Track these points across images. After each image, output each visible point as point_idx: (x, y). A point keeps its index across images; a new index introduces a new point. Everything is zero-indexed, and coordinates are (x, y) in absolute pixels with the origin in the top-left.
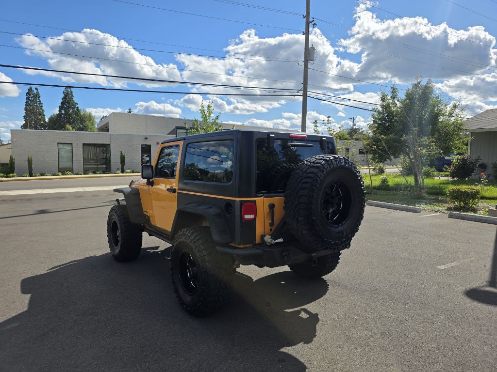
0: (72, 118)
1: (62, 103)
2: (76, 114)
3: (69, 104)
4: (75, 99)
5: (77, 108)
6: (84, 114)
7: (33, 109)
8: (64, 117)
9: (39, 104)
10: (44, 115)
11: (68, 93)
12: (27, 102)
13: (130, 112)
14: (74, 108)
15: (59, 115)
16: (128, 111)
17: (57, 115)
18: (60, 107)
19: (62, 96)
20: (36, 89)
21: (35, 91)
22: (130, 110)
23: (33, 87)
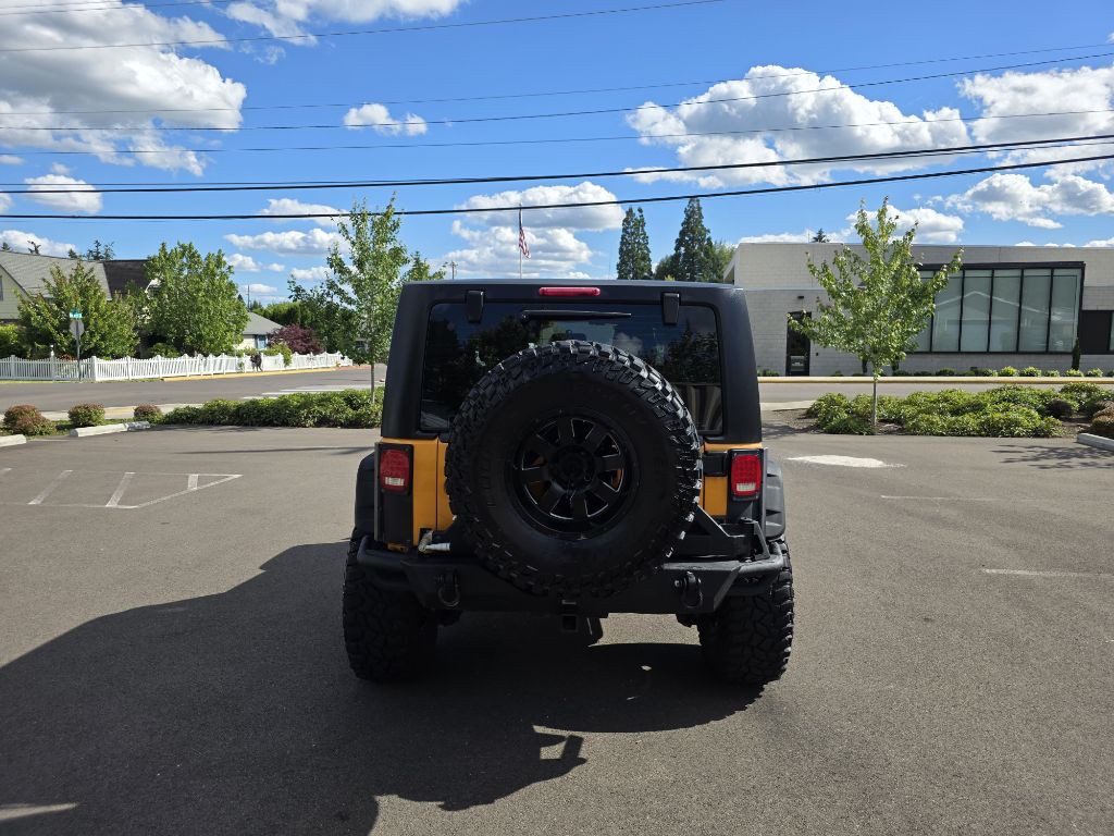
0: (699, 261)
1: (680, 233)
2: (706, 254)
3: (694, 233)
4: (706, 223)
5: (709, 239)
6: (721, 252)
7: (633, 249)
8: (684, 261)
9: (643, 239)
10: (650, 260)
11: (693, 212)
12: (623, 237)
13: (819, 238)
14: (703, 240)
15: (676, 258)
16: (816, 236)
17: (672, 257)
18: (677, 240)
19: (683, 217)
20: (640, 211)
21: (637, 215)
22: (820, 233)
23: (635, 207)
